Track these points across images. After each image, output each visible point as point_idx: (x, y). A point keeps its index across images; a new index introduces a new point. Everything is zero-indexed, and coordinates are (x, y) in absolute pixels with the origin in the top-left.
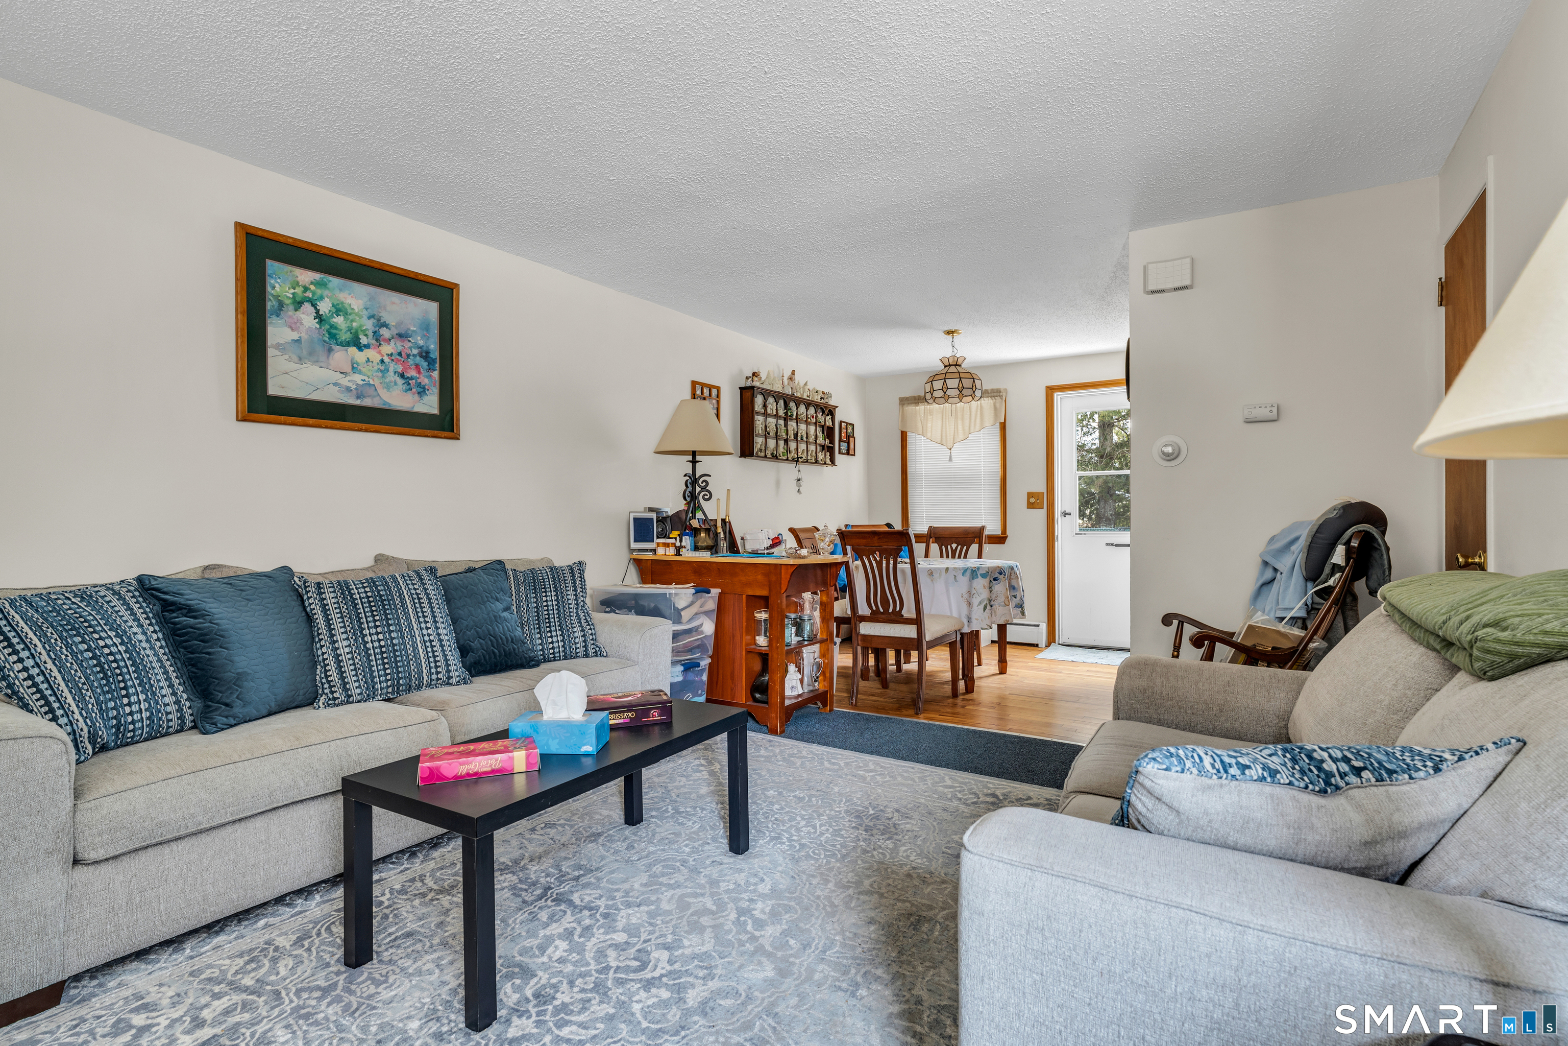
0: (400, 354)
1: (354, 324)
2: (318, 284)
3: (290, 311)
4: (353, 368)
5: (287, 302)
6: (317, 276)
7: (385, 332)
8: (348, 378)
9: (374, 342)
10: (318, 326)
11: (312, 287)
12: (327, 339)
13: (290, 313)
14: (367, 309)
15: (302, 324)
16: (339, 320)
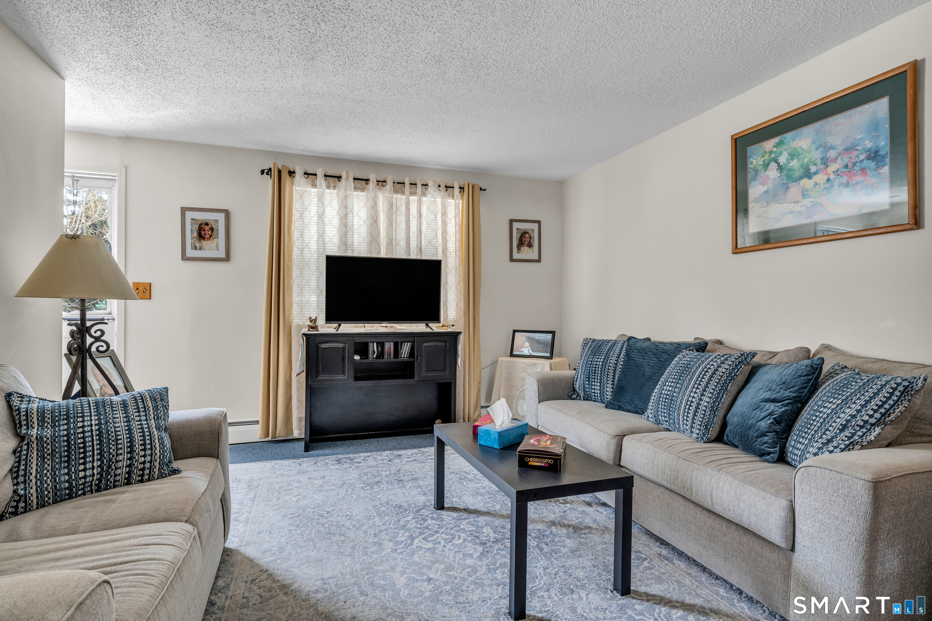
0: (846, 166)
1: (805, 160)
2: (777, 145)
3: (762, 174)
4: (803, 195)
5: (760, 168)
6: (776, 140)
7: (832, 154)
8: (800, 204)
9: (822, 166)
10: (779, 175)
11: (775, 149)
12: (785, 181)
13: (762, 175)
14: (814, 143)
15: (769, 178)
16: (794, 163)
